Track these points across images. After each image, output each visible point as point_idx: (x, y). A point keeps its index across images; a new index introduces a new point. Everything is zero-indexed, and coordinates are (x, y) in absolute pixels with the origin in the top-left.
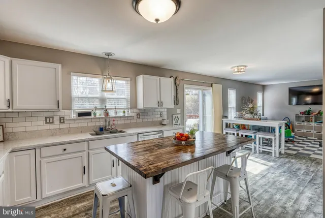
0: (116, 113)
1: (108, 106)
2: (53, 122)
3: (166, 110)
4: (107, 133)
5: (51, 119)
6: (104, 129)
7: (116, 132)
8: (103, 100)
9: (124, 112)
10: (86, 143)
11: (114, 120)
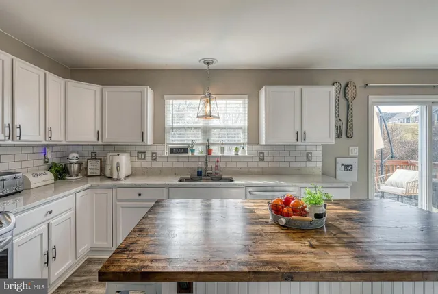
0: (223, 150)
1: (212, 140)
2: (144, 159)
3: (320, 148)
4: (207, 180)
5: (143, 155)
6: (203, 173)
7: (220, 179)
8: (206, 131)
9: (237, 150)
10: (165, 190)
11: (218, 162)
